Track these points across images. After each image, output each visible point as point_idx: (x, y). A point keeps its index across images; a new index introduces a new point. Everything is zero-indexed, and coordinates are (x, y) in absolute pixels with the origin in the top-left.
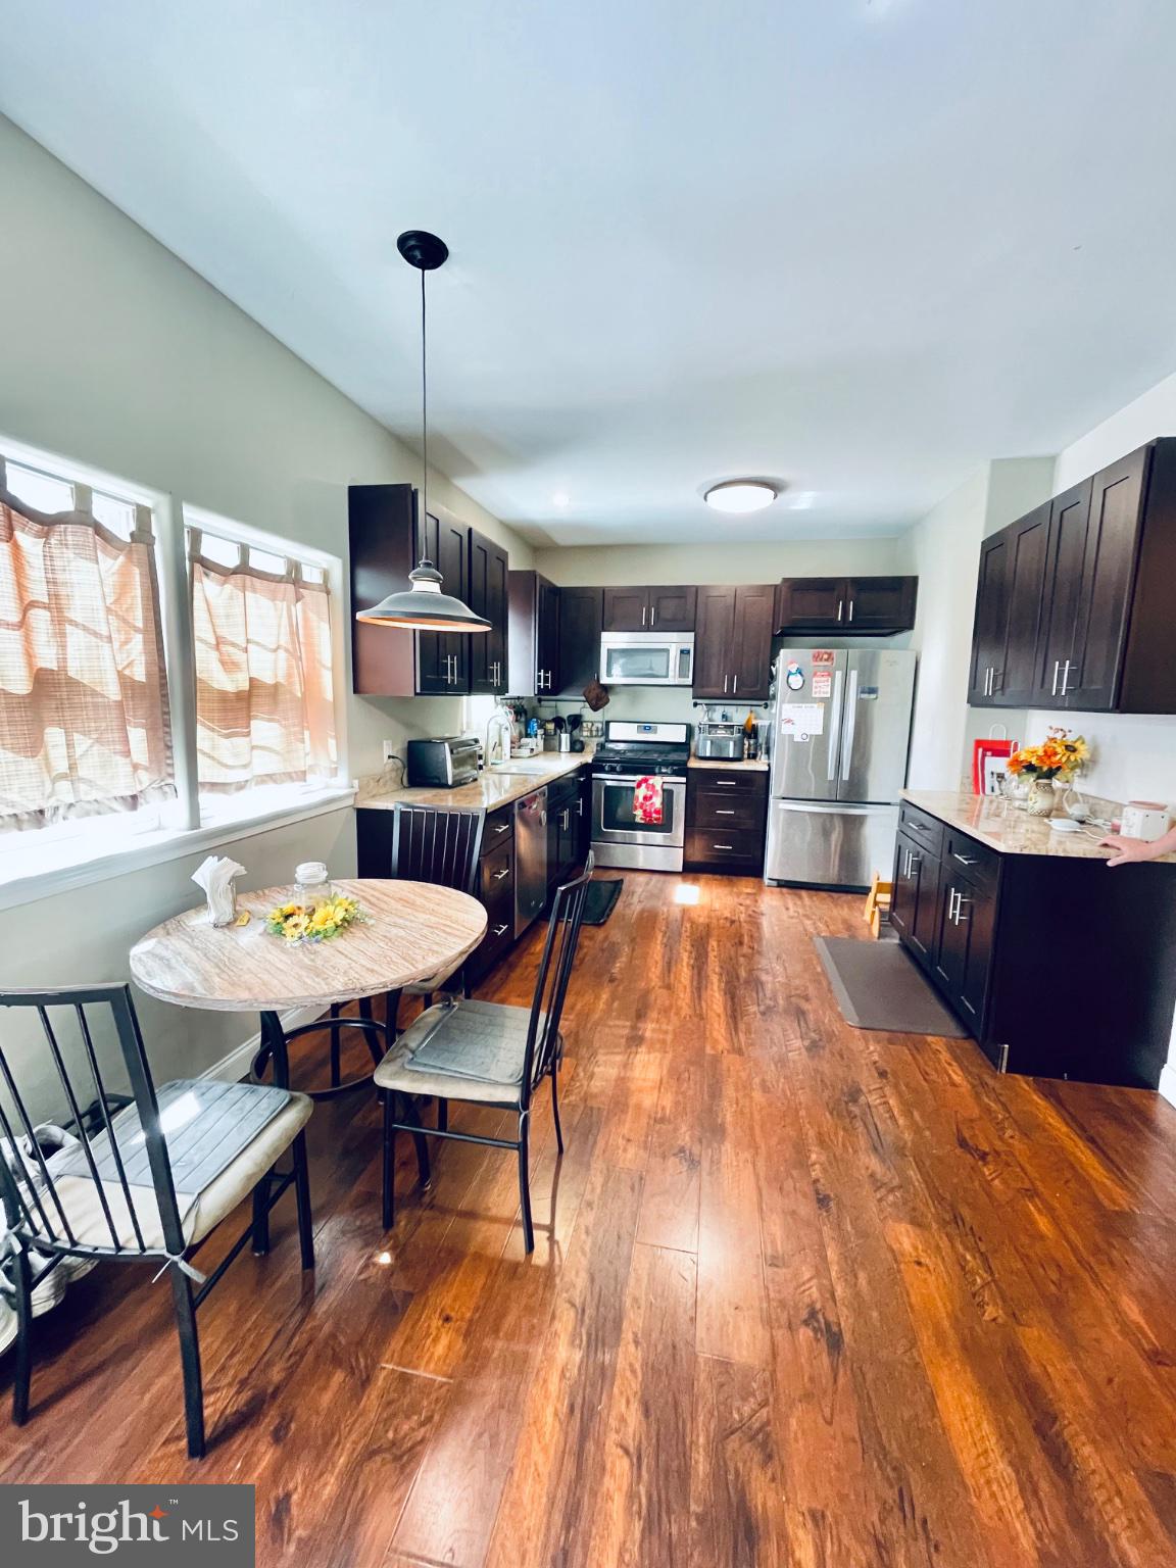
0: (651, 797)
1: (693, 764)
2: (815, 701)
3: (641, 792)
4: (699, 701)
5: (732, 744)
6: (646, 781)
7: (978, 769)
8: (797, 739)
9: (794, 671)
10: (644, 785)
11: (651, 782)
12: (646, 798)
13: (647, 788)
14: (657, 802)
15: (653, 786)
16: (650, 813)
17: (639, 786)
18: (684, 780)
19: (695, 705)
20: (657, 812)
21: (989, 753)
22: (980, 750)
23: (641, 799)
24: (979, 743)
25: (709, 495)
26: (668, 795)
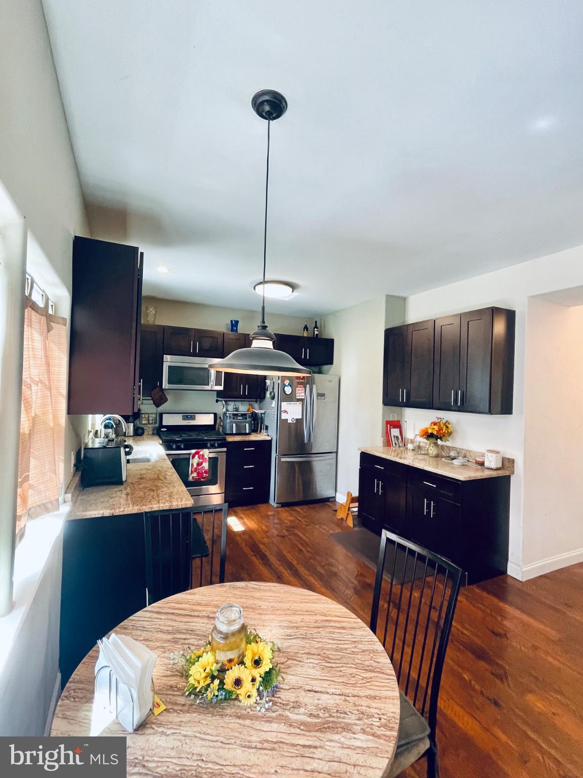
0: (202, 463)
1: (230, 439)
2: (299, 400)
3: (195, 461)
4: (219, 399)
5: (247, 425)
6: (197, 453)
7: (387, 434)
8: (290, 421)
9: (287, 384)
10: (197, 456)
11: (201, 453)
12: (198, 464)
13: (199, 457)
14: (206, 465)
15: (203, 456)
16: (202, 473)
17: (193, 457)
18: (225, 449)
19: (217, 401)
20: (206, 472)
21: (392, 427)
22: (389, 426)
23: (195, 466)
24: (388, 423)
25: (256, 288)
26: (213, 462)
